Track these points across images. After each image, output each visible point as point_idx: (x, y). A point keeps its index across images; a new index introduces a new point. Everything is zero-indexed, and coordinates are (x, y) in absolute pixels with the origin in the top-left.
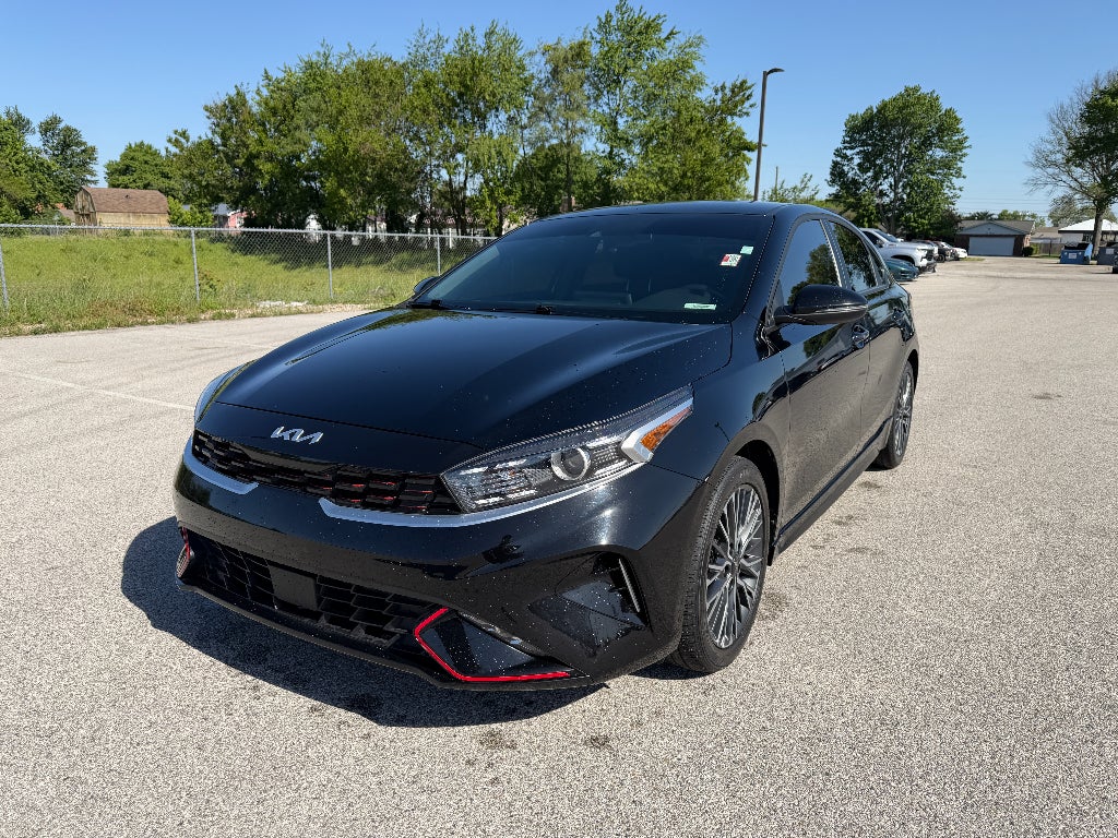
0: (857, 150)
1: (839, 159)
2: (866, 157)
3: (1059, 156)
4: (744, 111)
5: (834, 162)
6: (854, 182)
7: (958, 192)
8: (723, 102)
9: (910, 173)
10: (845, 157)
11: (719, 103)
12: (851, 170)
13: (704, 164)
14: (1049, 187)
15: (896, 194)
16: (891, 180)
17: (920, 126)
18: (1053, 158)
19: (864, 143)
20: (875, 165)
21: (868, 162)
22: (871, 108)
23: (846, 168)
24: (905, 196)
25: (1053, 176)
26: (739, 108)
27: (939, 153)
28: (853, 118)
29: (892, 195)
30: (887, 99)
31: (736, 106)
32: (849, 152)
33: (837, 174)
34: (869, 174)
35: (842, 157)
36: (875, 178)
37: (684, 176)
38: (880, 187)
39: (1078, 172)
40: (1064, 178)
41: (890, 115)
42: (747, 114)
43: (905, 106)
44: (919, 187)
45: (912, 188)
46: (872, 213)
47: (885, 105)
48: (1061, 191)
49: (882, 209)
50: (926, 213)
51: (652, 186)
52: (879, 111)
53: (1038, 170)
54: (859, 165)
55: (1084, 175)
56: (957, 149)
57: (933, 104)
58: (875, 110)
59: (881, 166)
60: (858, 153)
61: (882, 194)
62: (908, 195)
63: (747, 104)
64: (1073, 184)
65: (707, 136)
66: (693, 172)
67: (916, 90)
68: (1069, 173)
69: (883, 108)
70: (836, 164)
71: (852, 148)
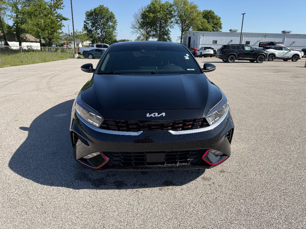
0: (90, 21)
1: (85, 24)
2: (93, 23)
3: (137, 26)
4: (61, 7)
5: (84, 24)
6: (91, 30)
7: (116, 34)
8: (54, 4)
9: (105, 28)
10: (87, 23)
11: (53, 4)
12: (89, 27)
13: (51, 23)
14: (136, 34)
15: (102, 34)
16: (100, 30)
17: (105, 16)
18: (136, 26)
19: (91, 20)
20: (95, 26)
21: (93, 25)
22: (91, 10)
23: (88, 26)
24: (104, 35)
25: (136, 31)
26: (59, 6)
27: (111, 24)
28: (87, 12)
29: (101, 34)
30: (96, 8)
31: (58, 6)
32: (88, 22)
33: (86, 28)
34: (94, 28)
35: (86, 23)
36: (96, 29)
37: (45, 26)
38: (98, 32)
39: (141, 30)
40: (139, 31)
41: (97, 12)
42: (62, 8)
43: (101, 10)
44: (107, 32)
45: (105, 32)
46: (97, 39)
47: (96, 9)
48: (138, 35)
49: (99, 38)
50: (110, 39)
51: (36, 29)
52: (94, 11)
53: (133, 29)
54: (91, 25)
55: (143, 31)
56: (115, 22)
57: (107, 10)
58: (93, 11)
59: (97, 26)
60: (90, 22)
61: (98, 34)
62: (105, 34)
63: (62, 5)
64: (141, 33)
65: (51, 14)
66: (48, 25)
67: (103, 6)
68: (139, 30)
69: (95, 10)
70: (85, 25)
71: (88, 21)
